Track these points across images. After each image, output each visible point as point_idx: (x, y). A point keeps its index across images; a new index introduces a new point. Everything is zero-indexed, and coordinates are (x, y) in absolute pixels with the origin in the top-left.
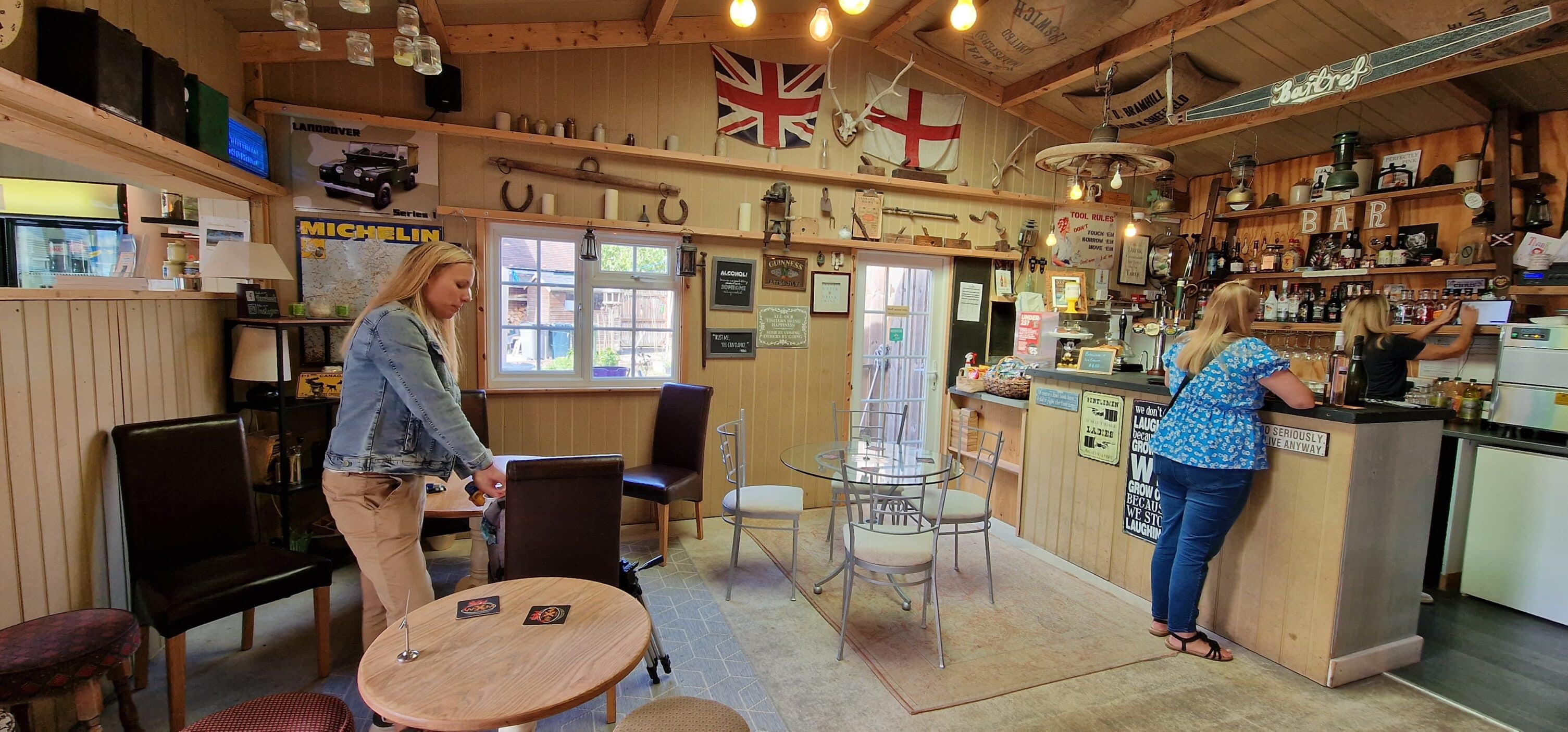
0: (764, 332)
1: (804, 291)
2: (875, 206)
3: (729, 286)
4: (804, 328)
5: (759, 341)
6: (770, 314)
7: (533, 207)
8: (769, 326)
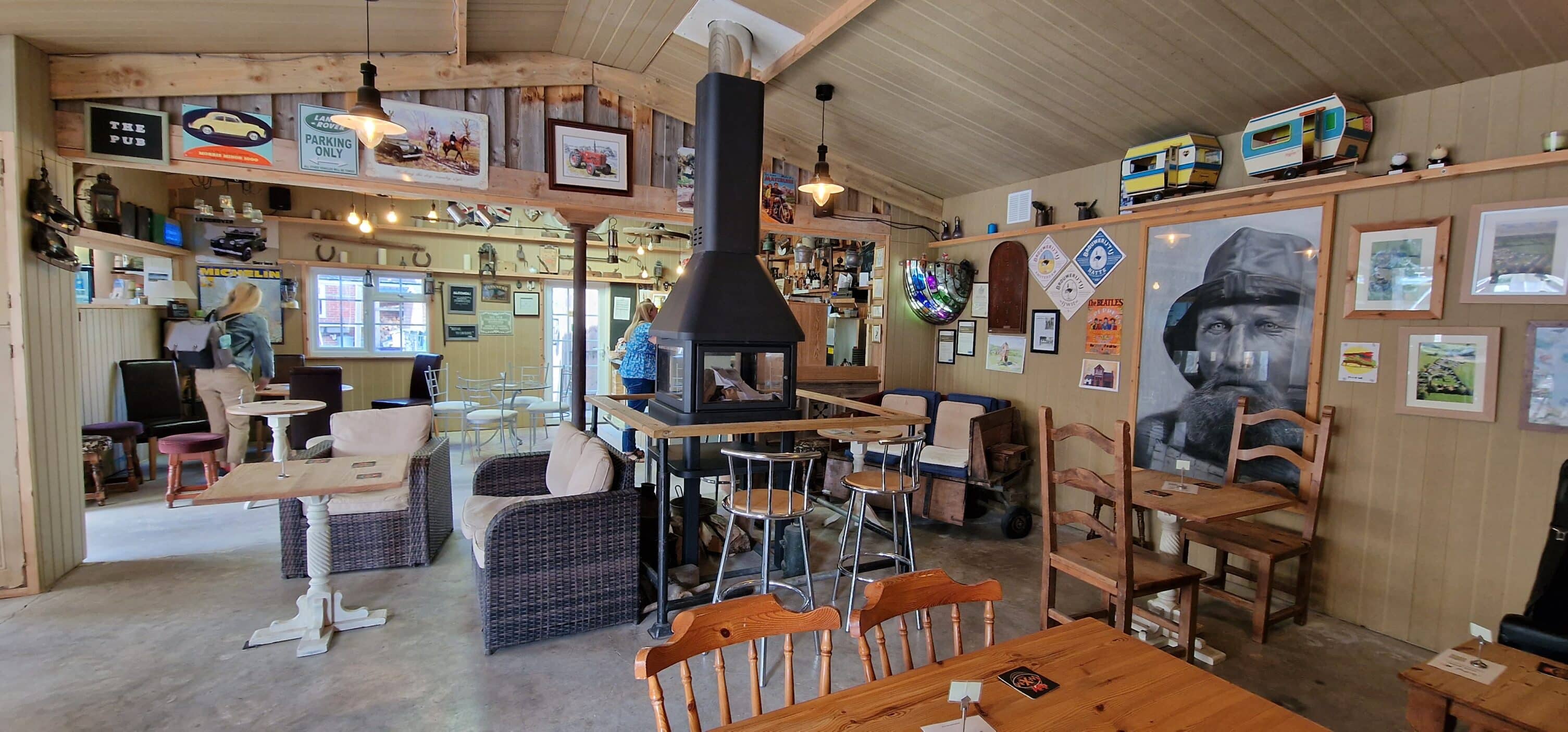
0: (483, 326)
1: (509, 302)
2: (553, 254)
3: (459, 300)
4: (509, 323)
5: (480, 331)
6: (486, 316)
7: (335, 258)
8: (486, 323)
